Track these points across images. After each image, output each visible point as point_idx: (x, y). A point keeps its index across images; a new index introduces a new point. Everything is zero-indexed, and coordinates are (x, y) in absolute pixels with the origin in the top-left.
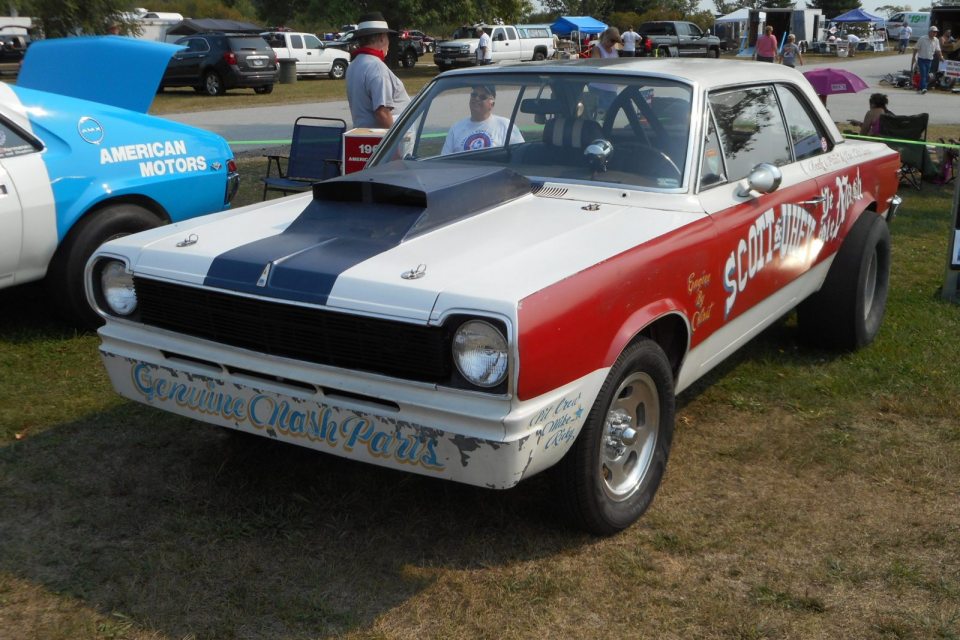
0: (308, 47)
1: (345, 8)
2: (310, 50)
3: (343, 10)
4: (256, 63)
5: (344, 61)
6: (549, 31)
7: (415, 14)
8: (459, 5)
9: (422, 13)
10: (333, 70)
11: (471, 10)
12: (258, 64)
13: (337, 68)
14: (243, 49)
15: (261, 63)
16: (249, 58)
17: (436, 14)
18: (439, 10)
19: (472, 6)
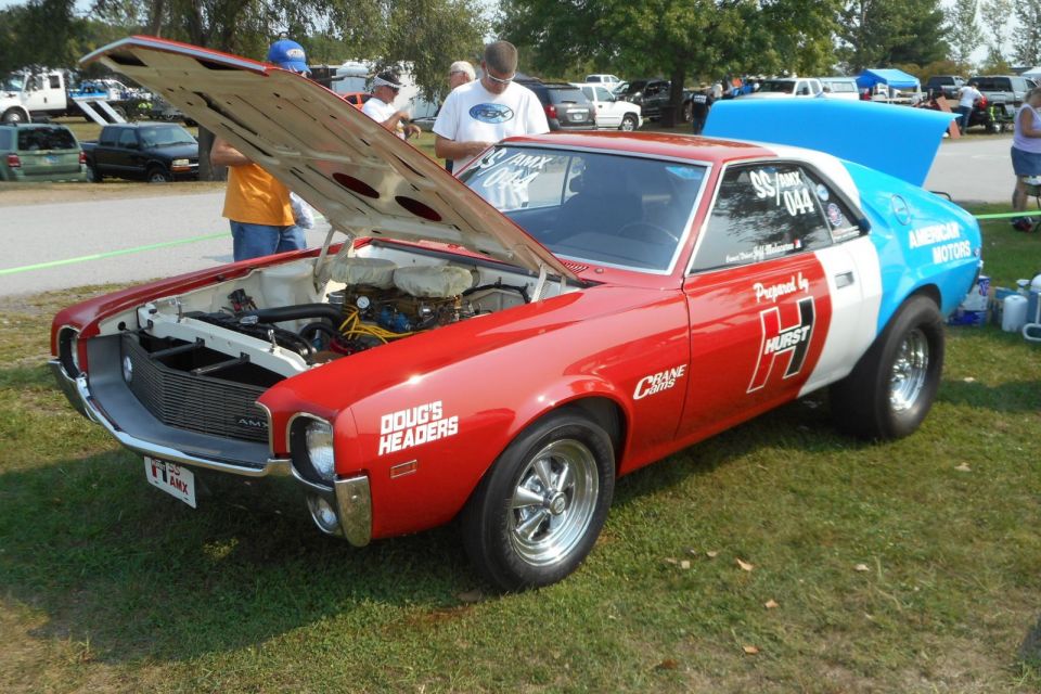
0: (599, 100)
1: (637, 59)
2: (601, 103)
3: (634, 60)
4: (575, 117)
5: (634, 115)
6: (855, 85)
7: (714, 65)
8: (761, 56)
9: (721, 64)
10: (623, 124)
11: (776, 60)
12: (578, 118)
13: (627, 122)
14: (563, 102)
15: (581, 117)
16: (569, 111)
17: (737, 64)
18: (741, 61)
19: (777, 57)
